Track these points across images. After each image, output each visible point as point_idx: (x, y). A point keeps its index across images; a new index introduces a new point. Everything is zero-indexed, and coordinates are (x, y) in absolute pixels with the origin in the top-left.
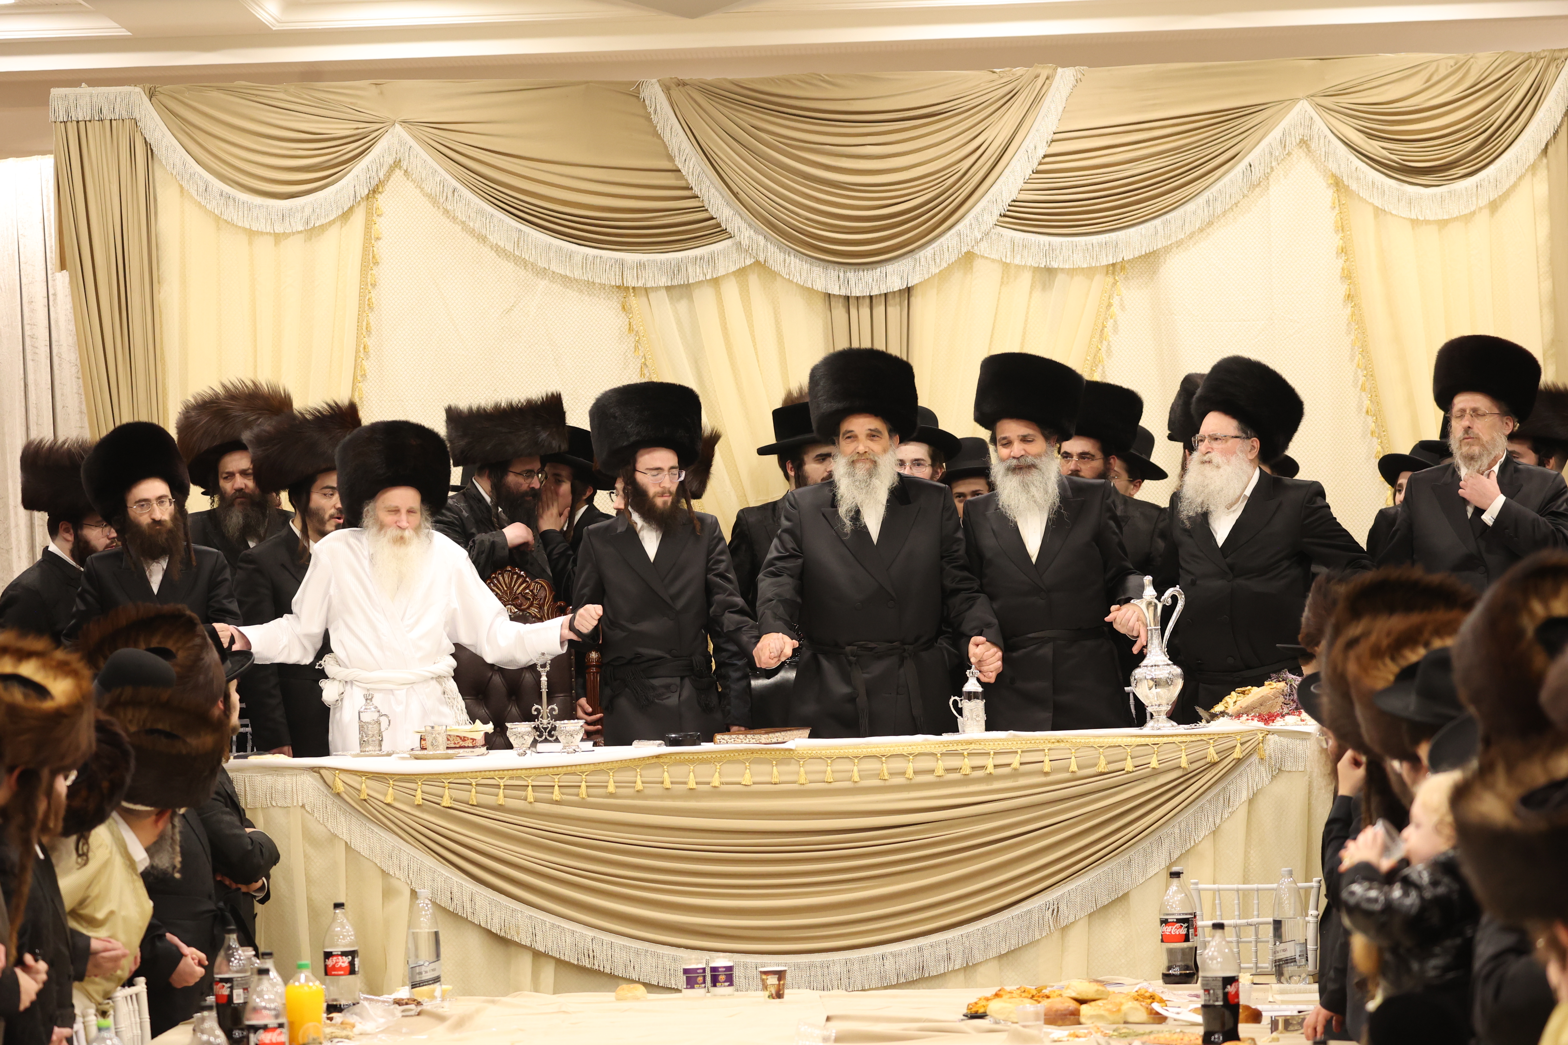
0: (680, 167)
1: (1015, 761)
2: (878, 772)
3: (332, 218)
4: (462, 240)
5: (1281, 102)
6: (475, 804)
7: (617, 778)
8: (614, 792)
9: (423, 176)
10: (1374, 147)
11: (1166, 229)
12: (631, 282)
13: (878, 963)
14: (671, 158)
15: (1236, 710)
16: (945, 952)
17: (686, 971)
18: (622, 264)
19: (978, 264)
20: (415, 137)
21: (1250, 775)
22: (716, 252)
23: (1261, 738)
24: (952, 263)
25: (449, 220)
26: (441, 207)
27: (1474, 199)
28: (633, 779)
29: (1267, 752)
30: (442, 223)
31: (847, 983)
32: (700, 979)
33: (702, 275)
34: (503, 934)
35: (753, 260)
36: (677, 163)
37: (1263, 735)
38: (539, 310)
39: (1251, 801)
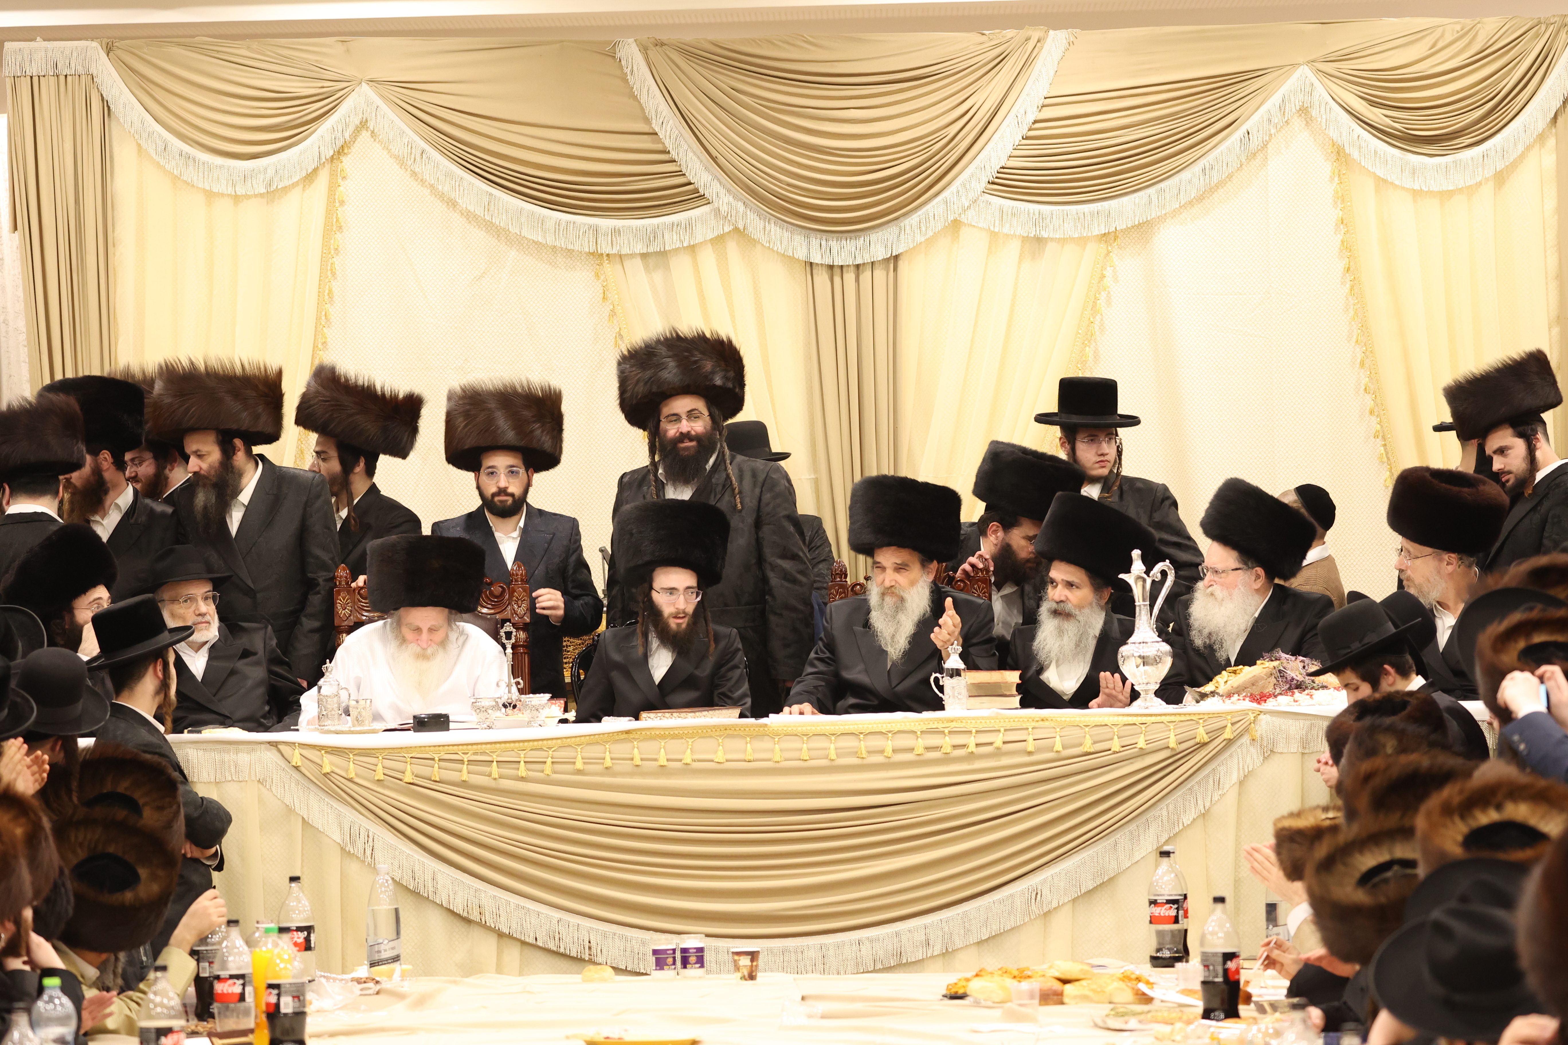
0: (657, 130)
1: (998, 740)
2: (855, 750)
3: (295, 180)
4: (431, 204)
5: (1281, 67)
6: (438, 780)
7: (585, 755)
8: (582, 768)
9: (391, 137)
10: (1376, 115)
11: (1160, 199)
12: (605, 249)
13: (855, 948)
14: (647, 121)
15: (1226, 690)
16: (923, 938)
17: (655, 952)
18: (596, 230)
19: (964, 232)
20: (382, 97)
21: (1240, 756)
22: (694, 219)
23: (1253, 718)
24: (938, 232)
25: (417, 183)
26: (409, 170)
27: (1480, 169)
28: (602, 755)
29: (1259, 733)
30: (410, 186)
31: (823, 967)
32: (670, 960)
33: (678, 242)
34: (465, 914)
35: (731, 227)
36: (653, 125)
37: (1255, 715)
38: (511, 277)
39: (1241, 783)
